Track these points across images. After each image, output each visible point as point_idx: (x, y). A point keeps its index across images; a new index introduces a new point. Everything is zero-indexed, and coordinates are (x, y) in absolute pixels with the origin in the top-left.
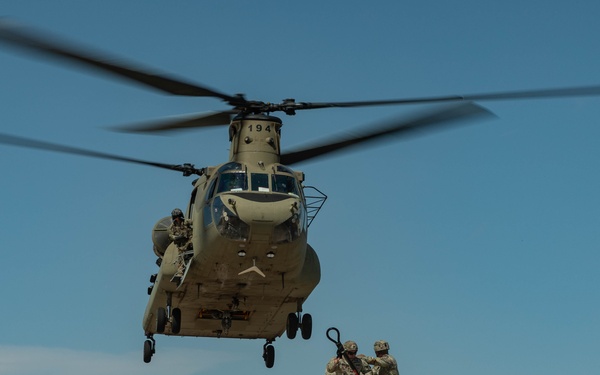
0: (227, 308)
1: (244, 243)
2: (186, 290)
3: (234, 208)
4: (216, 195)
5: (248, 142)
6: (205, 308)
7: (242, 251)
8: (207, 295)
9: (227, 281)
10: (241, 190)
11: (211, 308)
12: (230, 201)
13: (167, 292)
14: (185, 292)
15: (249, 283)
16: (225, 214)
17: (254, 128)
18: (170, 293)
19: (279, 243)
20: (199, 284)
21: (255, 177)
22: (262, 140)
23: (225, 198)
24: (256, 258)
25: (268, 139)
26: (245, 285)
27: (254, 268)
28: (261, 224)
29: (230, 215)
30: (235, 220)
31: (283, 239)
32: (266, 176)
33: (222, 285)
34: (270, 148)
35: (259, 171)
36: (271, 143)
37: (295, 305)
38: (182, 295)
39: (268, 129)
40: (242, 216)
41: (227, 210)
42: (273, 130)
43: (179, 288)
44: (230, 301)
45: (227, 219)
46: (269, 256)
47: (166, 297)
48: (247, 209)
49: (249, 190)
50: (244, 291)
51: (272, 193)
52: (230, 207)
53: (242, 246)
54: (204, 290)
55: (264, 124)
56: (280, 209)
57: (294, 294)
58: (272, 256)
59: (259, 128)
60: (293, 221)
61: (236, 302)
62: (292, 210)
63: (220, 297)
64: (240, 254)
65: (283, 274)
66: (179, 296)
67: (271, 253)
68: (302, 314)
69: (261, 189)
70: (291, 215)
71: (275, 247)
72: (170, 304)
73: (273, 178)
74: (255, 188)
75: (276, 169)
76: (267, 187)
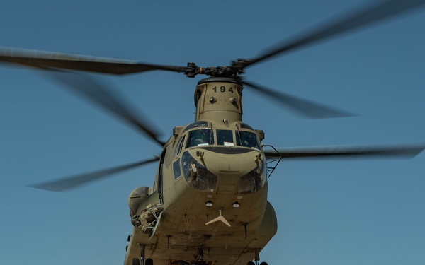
0: (193, 258)
1: (211, 193)
2: (157, 242)
3: (202, 160)
4: (184, 150)
5: (213, 102)
6: (173, 259)
7: (210, 202)
8: (176, 247)
9: (194, 232)
10: (207, 144)
11: (178, 259)
12: (198, 154)
13: (140, 245)
14: (156, 244)
15: (214, 234)
16: (193, 166)
17: (218, 89)
18: (143, 246)
19: (244, 193)
20: (169, 237)
21: (220, 133)
22: (225, 100)
23: (192, 152)
24: (222, 208)
25: (231, 99)
26: (209, 236)
27: (221, 218)
28: (227, 174)
29: (198, 166)
30: (203, 172)
31: (247, 190)
32: (230, 132)
33: (190, 237)
34: (233, 108)
35: (224, 128)
36: (234, 103)
37: (254, 254)
38: (154, 247)
39: (231, 90)
40: (209, 167)
41: (195, 162)
42: (235, 91)
43: (150, 240)
44: (195, 253)
45: (195, 170)
46: (235, 206)
47: (140, 249)
48: (214, 160)
49: (216, 145)
50: (209, 243)
51: (236, 147)
52: (198, 159)
53: (209, 196)
54: (173, 241)
55: (227, 86)
56: (245, 160)
57: (252, 245)
58: (238, 206)
59: (223, 89)
60: (258, 171)
61: (201, 253)
62: (257, 162)
63: (187, 248)
64: (208, 205)
65: (245, 225)
66: (151, 249)
67: (237, 203)
68: (260, 262)
69: (226, 144)
70: (255, 165)
71: (240, 197)
72: (143, 255)
73: (237, 134)
74: (220, 142)
75: (239, 126)
76: (232, 142)
